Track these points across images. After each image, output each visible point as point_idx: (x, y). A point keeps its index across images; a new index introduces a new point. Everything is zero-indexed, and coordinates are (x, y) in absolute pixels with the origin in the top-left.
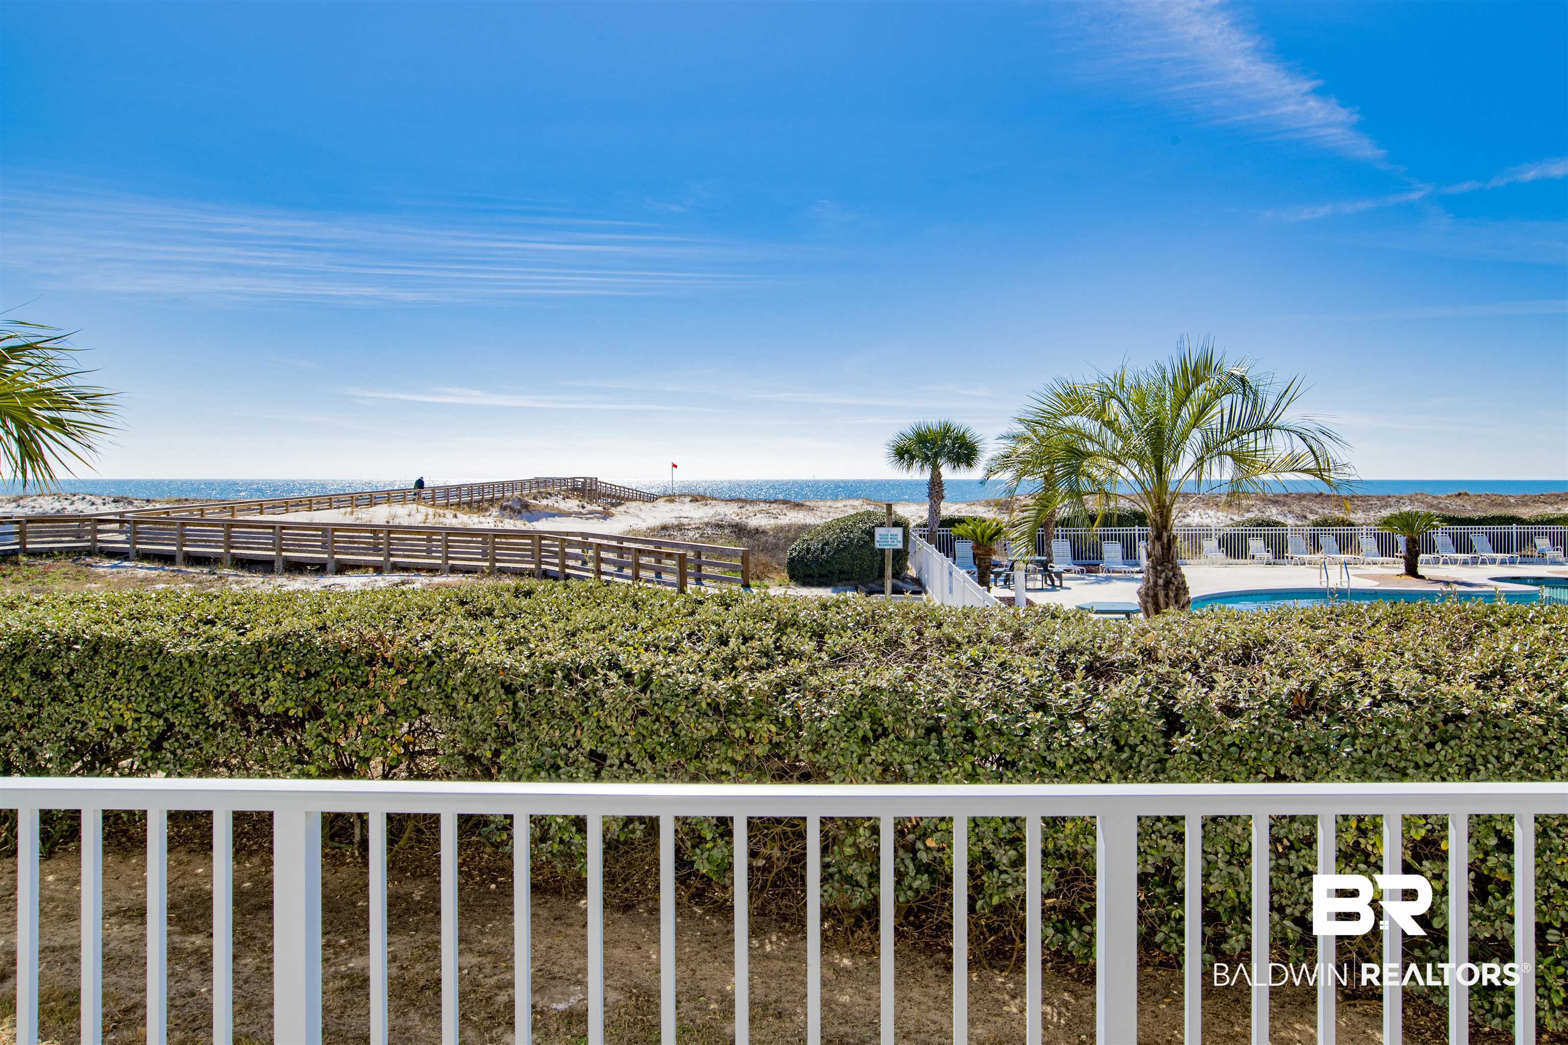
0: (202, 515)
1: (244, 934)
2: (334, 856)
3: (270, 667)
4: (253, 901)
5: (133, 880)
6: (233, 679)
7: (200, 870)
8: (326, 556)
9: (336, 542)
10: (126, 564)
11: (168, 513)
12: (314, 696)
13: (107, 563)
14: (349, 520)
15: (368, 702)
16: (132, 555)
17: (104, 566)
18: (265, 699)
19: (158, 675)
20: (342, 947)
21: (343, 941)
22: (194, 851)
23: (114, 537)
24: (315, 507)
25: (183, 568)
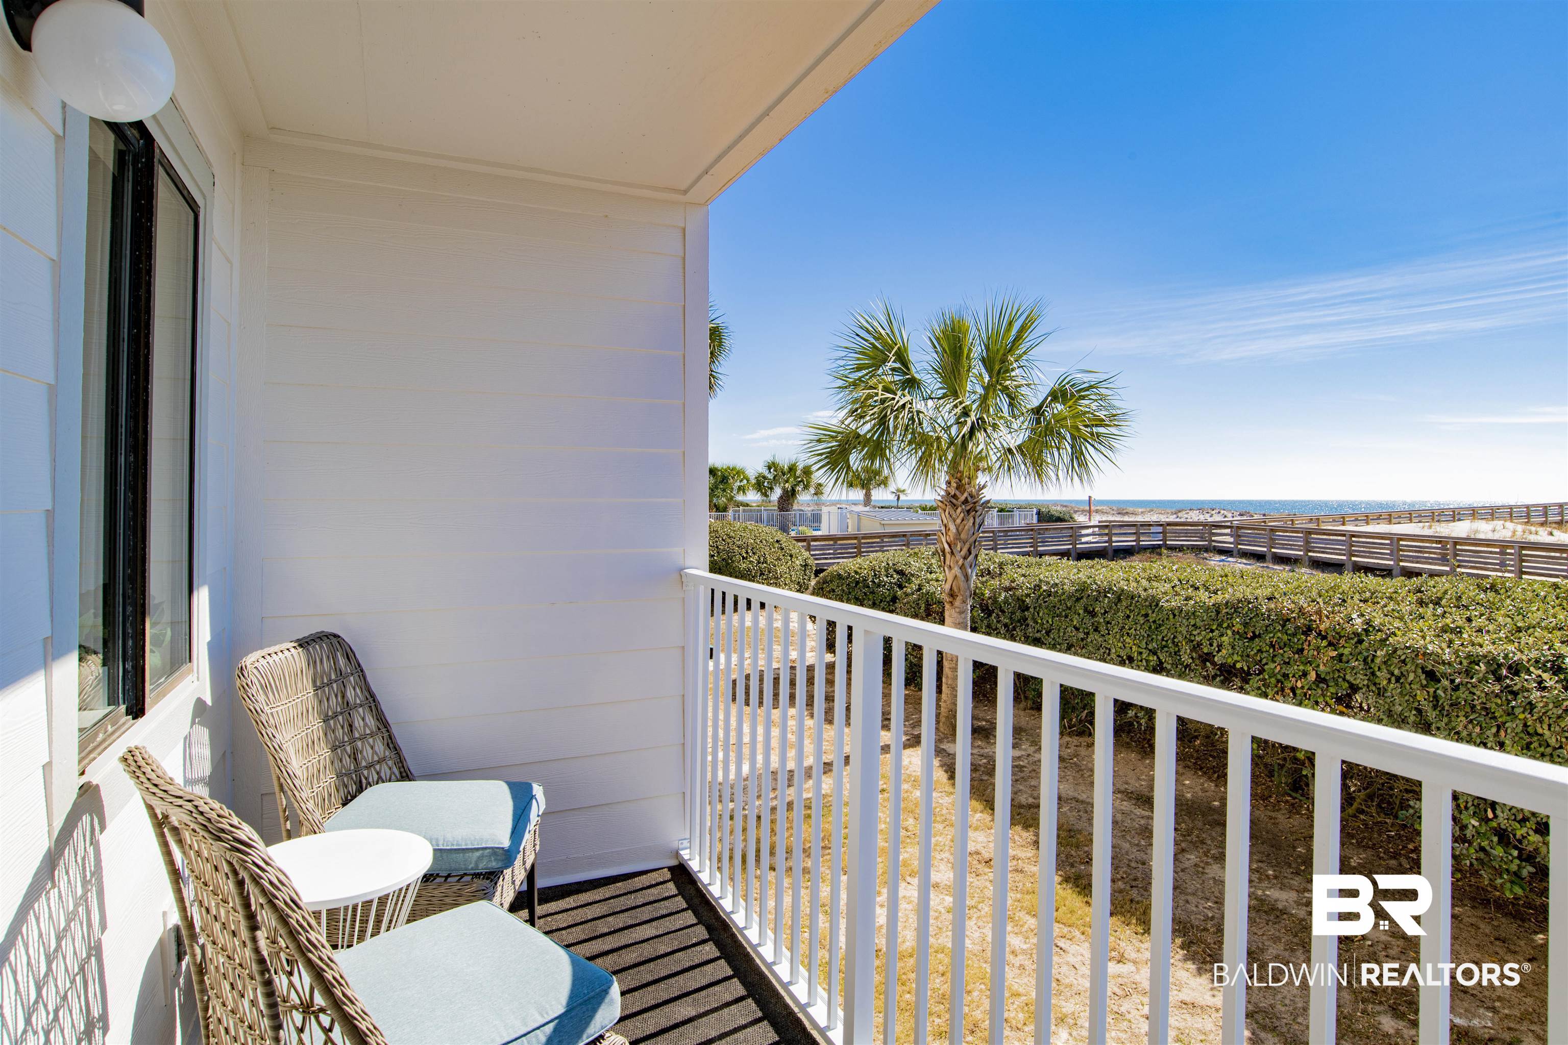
0: (1292, 524)
1: (1198, 837)
2: (1293, 805)
3: (1225, 625)
4: (1216, 817)
5: (1142, 774)
6: (1198, 631)
7: (1187, 782)
8: (1392, 563)
9: (1402, 550)
10: (1230, 559)
11: (1265, 522)
12: (1256, 654)
13: (1218, 558)
14: (1427, 532)
15: (1301, 668)
16: (1235, 553)
17: (1215, 561)
18: (1219, 651)
19: (1154, 622)
20: (1268, 876)
21: (1271, 872)
22: (1189, 767)
23: (1225, 539)
24: (1393, 521)
25: (1271, 566)
